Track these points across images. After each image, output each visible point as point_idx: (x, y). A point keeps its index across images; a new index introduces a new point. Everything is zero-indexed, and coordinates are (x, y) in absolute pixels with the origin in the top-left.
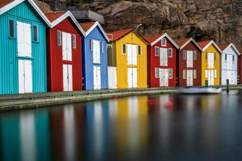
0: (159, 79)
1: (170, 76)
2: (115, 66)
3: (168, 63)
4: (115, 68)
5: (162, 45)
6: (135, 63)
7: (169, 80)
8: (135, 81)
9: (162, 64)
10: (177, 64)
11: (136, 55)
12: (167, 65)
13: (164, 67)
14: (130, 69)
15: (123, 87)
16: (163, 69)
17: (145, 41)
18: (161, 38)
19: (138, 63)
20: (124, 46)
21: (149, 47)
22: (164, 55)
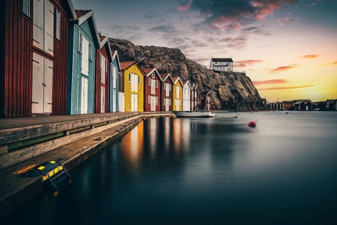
0: (150, 104)
1: (157, 103)
2: (123, 91)
3: (156, 92)
4: (123, 94)
5: (152, 78)
6: (136, 91)
7: (156, 106)
8: (136, 106)
9: (152, 93)
10: (160, 93)
11: (137, 84)
12: (155, 94)
13: (153, 95)
14: (133, 95)
15: (128, 111)
16: (153, 97)
17: (142, 72)
18: (153, 71)
19: (138, 90)
20: (129, 75)
21: (145, 77)
22: (153, 85)
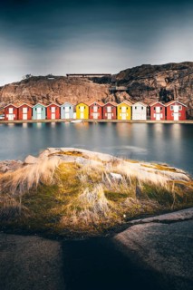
0: (93, 116)
1: (98, 116)
4: (76, 113)
5: (95, 106)
10: (102, 111)
11: (83, 109)
16: (95, 113)
22: (95, 108)
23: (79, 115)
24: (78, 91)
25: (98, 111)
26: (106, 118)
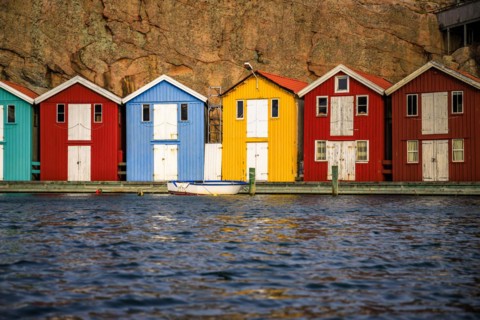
0: (326, 164)
1: (360, 158)
3: (355, 127)
4: (220, 145)
5: (336, 91)
6: (264, 134)
7: (358, 165)
11: (266, 119)
12: (351, 133)
13: (341, 139)
14: (251, 146)
16: (338, 143)
19: (269, 132)
20: (240, 105)
22: (342, 112)
23: (235, 157)
24: (251, 33)
25: (361, 131)
26: (416, 170)
